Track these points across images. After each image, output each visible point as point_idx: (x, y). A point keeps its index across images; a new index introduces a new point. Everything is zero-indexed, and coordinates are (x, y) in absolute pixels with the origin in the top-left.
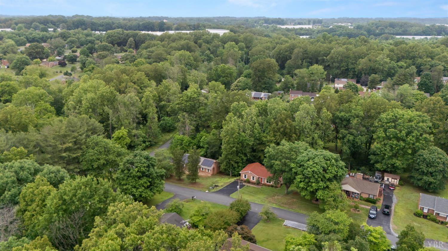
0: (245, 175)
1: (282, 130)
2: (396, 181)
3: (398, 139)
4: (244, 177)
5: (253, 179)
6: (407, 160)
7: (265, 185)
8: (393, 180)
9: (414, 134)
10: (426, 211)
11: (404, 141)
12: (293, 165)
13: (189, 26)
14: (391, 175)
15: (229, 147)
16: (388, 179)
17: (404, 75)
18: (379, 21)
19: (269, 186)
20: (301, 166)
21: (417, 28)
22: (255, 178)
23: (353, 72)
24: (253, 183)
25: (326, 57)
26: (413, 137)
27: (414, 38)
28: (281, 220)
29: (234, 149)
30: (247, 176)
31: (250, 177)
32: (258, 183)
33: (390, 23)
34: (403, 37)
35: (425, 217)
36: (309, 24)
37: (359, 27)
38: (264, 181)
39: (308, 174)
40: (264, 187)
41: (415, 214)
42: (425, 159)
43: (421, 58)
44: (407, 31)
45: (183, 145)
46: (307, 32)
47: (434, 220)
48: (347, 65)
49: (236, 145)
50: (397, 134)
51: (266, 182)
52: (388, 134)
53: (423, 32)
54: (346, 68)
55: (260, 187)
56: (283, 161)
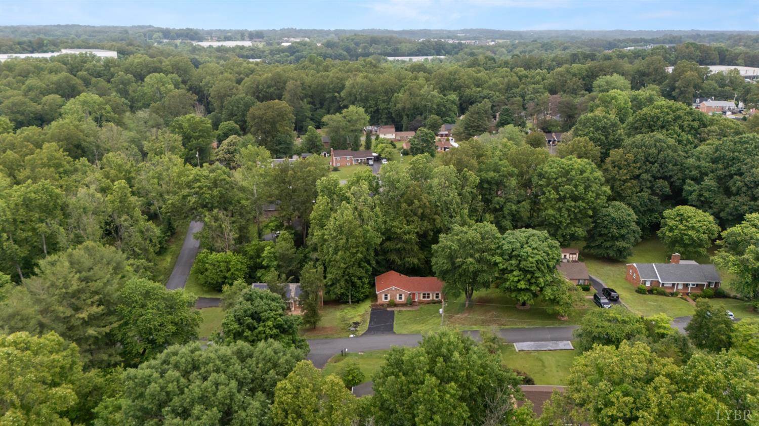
0: (386, 295)
1: (420, 211)
2: (574, 256)
3: (575, 199)
4: (383, 299)
5: (401, 298)
6: (587, 225)
7: (421, 303)
8: (571, 256)
9: (593, 189)
10: (648, 284)
11: (583, 199)
12: (498, 259)
13: (19, 43)
14: (567, 249)
15: (348, 254)
16: (565, 256)
17: (478, 113)
18: (355, 35)
19: (428, 303)
20: (511, 257)
21: (409, 45)
22: (403, 296)
23: (386, 114)
24: (403, 305)
25: (339, 93)
26: (592, 192)
27: (410, 60)
28: (508, 345)
29: (359, 255)
30: (389, 295)
31: (396, 296)
32: (411, 303)
33: (371, 38)
34: (397, 58)
35: (651, 291)
36: (243, 40)
37: (329, 45)
38: (419, 297)
39: (531, 267)
40: (421, 306)
41: (637, 291)
42: (613, 219)
43: (468, 87)
44: (397, 49)
45: (232, 270)
46: (252, 52)
47: (663, 294)
48: (376, 105)
49: (361, 249)
50: (572, 191)
51: (421, 298)
52: (561, 193)
53: (418, 50)
54: (375, 108)
55: (413, 309)
56: (477, 255)
